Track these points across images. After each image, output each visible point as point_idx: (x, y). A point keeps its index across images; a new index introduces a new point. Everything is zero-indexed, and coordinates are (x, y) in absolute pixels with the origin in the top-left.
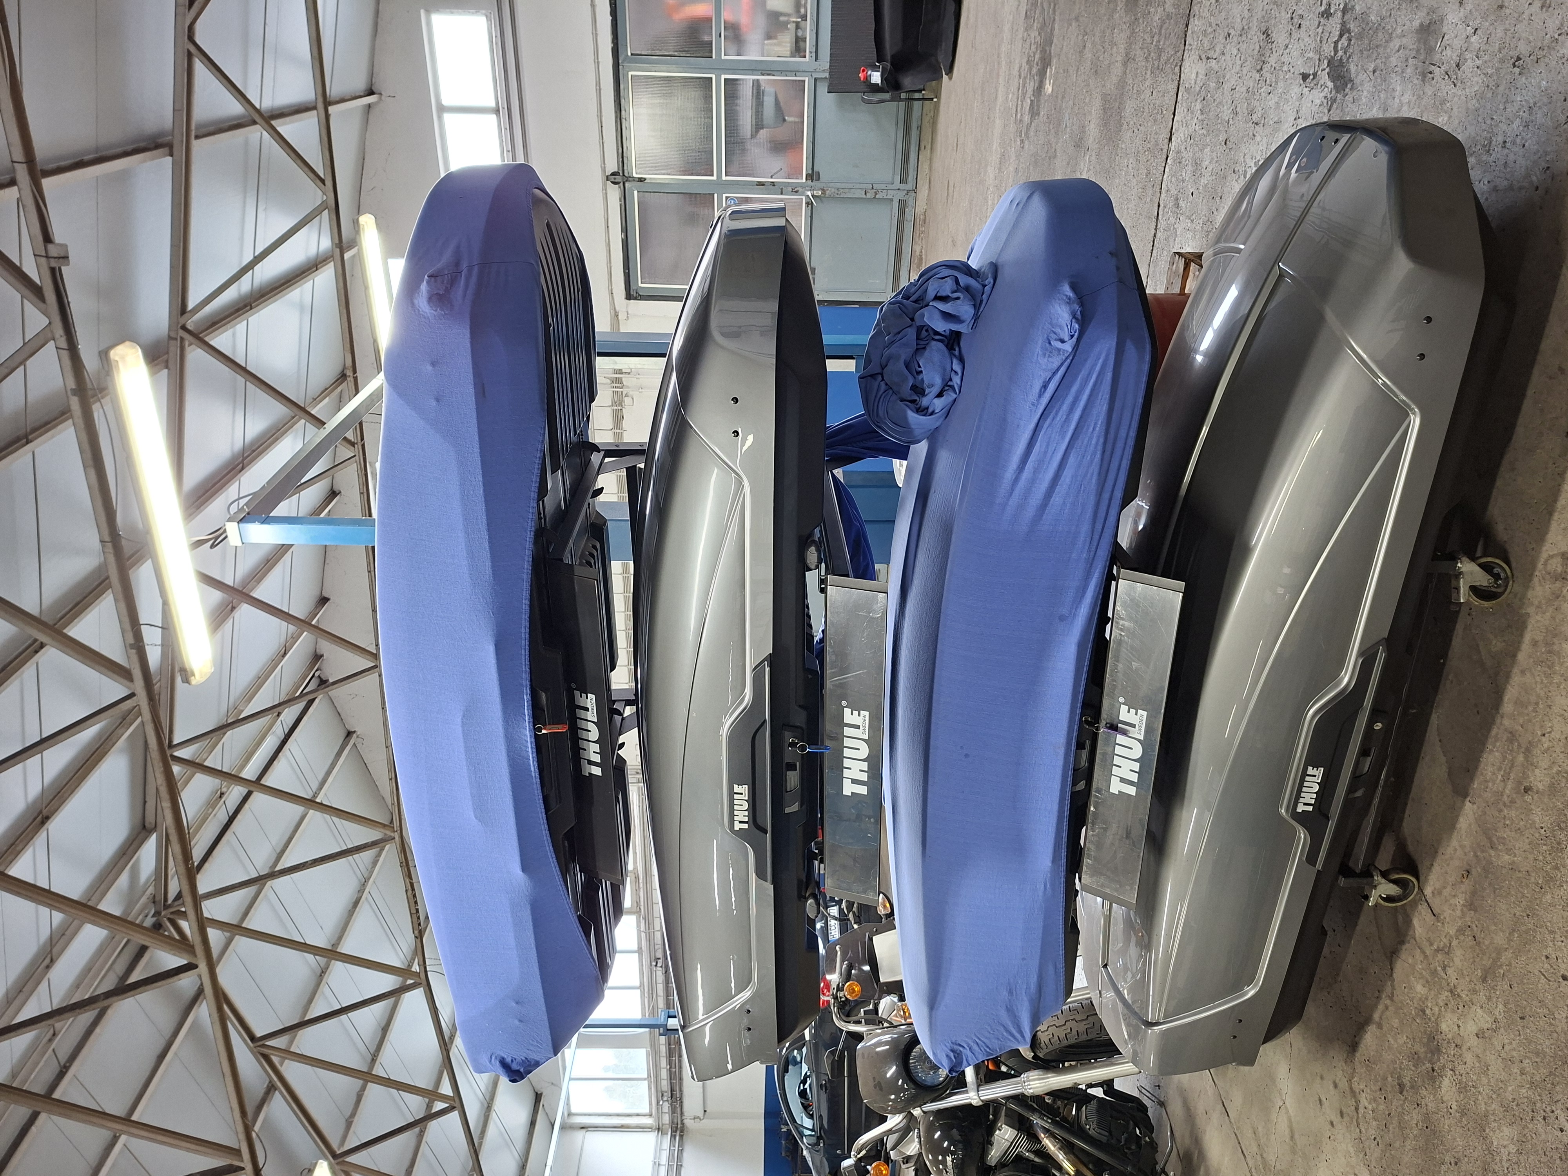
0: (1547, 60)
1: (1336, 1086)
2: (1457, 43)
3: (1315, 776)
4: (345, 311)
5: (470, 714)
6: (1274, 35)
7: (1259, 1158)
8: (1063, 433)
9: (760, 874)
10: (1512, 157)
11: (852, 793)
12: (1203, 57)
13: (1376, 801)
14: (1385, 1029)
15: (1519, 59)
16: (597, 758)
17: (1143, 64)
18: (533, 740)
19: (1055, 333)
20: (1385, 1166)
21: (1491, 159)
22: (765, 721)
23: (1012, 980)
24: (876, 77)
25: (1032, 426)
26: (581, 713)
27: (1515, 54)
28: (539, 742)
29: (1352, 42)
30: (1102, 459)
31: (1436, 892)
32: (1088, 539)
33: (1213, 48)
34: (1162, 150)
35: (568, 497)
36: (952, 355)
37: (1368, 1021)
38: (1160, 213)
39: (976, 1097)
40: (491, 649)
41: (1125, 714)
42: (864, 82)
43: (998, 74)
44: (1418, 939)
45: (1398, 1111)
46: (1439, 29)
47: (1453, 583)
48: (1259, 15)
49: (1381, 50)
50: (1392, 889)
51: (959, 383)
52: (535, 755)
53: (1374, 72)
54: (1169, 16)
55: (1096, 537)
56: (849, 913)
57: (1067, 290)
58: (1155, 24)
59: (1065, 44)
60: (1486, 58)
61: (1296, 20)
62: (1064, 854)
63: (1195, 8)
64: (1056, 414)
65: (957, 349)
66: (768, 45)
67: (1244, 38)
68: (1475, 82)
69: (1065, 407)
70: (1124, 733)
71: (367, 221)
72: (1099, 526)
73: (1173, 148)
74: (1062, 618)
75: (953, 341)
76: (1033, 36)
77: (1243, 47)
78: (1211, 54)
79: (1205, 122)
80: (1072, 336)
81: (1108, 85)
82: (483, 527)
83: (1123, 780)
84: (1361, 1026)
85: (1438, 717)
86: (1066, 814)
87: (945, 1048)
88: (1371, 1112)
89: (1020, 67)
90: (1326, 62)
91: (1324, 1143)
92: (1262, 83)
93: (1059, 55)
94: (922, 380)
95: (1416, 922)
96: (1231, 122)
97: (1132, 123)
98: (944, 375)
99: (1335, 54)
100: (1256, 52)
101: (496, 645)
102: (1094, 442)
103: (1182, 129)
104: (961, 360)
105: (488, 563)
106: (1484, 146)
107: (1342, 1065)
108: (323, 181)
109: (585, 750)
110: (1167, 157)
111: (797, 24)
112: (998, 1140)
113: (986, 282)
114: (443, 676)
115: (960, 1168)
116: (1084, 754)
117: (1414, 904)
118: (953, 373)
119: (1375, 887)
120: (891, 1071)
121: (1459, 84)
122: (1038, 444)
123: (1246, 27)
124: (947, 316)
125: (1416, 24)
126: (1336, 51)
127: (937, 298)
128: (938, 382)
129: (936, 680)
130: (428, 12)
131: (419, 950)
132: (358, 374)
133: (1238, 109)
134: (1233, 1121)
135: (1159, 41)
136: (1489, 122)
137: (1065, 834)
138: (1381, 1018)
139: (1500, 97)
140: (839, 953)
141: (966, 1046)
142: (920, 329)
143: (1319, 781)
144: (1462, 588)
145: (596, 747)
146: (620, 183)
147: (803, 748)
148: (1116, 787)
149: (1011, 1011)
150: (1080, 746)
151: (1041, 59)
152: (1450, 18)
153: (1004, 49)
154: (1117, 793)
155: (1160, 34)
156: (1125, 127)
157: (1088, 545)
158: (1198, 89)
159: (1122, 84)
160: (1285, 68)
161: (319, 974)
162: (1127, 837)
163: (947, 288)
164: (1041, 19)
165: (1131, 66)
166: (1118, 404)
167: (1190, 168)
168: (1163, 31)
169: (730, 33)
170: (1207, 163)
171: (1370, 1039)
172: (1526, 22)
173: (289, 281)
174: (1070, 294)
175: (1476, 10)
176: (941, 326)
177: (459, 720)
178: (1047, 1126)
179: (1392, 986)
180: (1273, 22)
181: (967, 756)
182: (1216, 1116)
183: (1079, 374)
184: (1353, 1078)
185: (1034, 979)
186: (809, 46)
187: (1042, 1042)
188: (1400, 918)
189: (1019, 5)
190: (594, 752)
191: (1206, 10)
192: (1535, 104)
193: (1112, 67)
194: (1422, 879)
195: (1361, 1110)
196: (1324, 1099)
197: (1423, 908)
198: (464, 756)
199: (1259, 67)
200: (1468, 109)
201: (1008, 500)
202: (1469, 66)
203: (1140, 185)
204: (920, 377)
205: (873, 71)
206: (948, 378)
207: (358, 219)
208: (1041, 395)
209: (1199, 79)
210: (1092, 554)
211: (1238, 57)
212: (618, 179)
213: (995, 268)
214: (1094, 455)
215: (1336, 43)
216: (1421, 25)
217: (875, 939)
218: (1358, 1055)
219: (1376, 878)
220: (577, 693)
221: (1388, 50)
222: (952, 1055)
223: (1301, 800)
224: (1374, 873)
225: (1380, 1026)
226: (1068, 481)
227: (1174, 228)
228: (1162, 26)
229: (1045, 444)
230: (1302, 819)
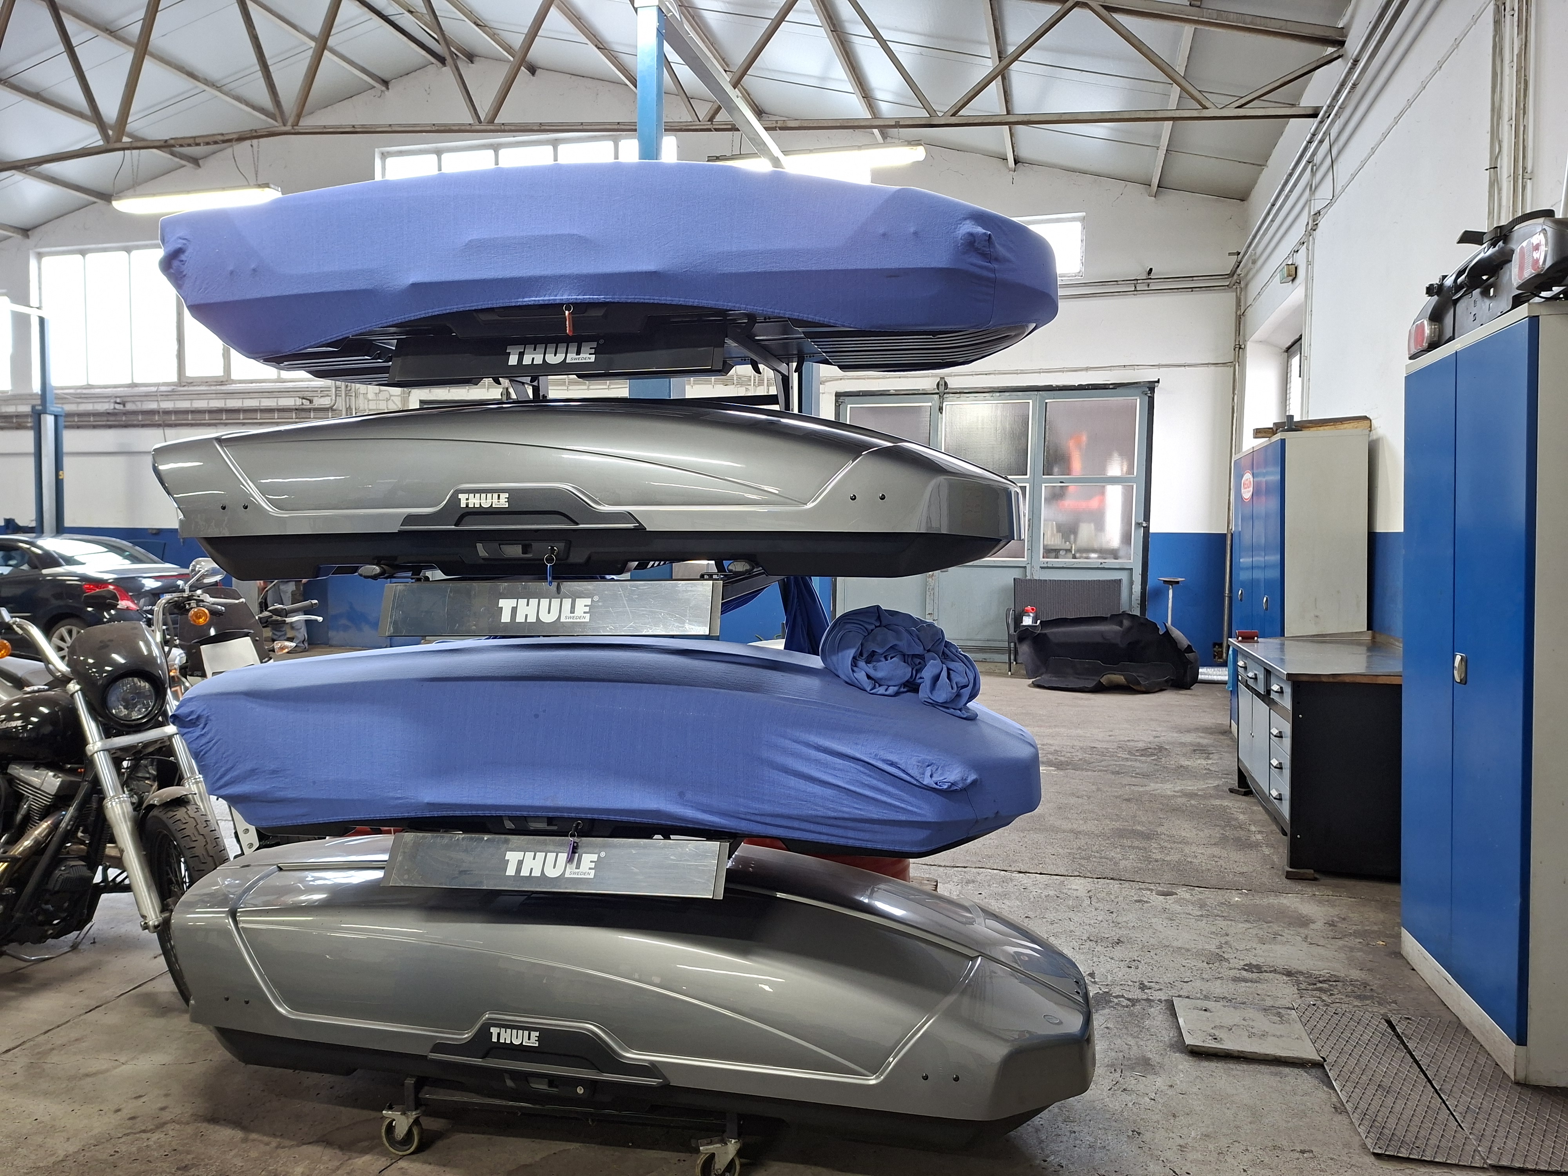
0: (1143, 1154)
1: (163, 1109)
2: (1141, 1087)
3: (529, 1039)
4: (838, 125)
5: (581, 243)
6: (1119, 948)
7: (49, 1046)
8: (852, 782)
9: (410, 519)
10: (1065, 1139)
11: (502, 608)
12: (1091, 894)
13: (498, 1102)
14: (244, 1145)
15: (1139, 1134)
16: (527, 360)
17: (1075, 846)
18: (558, 302)
19: (937, 769)
20: (89, 1165)
21: (1060, 1124)
22: (577, 524)
23: (288, 772)
24: (1027, 621)
25: (858, 755)
26: (573, 348)
27: (1142, 1130)
28: (556, 308)
29: (1126, 1009)
30: (829, 818)
31: (403, 1170)
32: (757, 812)
33: (1099, 901)
34: (1010, 866)
35: (763, 343)
36: (901, 686)
37: (244, 1128)
38: (959, 869)
39: (96, 749)
40: (651, 267)
41: (588, 859)
42: (1023, 610)
43: (1041, 726)
44: (350, 1162)
45: (158, 1169)
46: (1149, 1073)
47: (716, 1139)
48: (1132, 935)
49: (1124, 1031)
50: (401, 1129)
51: (879, 693)
52: (541, 302)
53: (1107, 1028)
54: (1116, 864)
55: (758, 818)
56: (270, 611)
57: (972, 777)
58: (1108, 853)
59: (1077, 781)
60: (1135, 1110)
61: (1133, 964)
62: (436, 814)
63: (1127, 884)
64: (870, 776)
65: (905, 690)
66: (1053, 524)
67: (1111, 925)
68: (1115, 1104)
69: (875, 782)
70: (570, 860)
71: (919, 153)
72: (768, 820)
73: (1013, 875)
74: (681, 794)
75: (912, 686)
76: (1078, 754)
77: (1105, 924)
78: (1094, 900)
79: (1040, 899)
80: (936, 784)
81: (1052, 818)
82: (768, 268)
83: (520, 863)
84: (237, 1123)
85: (577, 1149)
86: (480, 813)
87: (201, 709)
88: (145, 1144)
89: (1051, 745)
90: (1107, 990)
91: (92, 1106)
92: (1080, 942)
93: (1067, 777)
94: (880, 661)
95: (367, 1158)
96: (1044, 920)
97: (1026, 840)
98: (885, 679)
99: (1114, 997)
100: (1103, 935)
101: (655, 272)
102: (845, 809)
103: (1030, 881)
104: (897, 694)
105: (733, 270)
106: (1068, 1117)
107: (187, 1112)
108: (953, 115)
109: (535, 350)
110: (1006, 871)
111: (1070, 550)
112: (41, 774)
113: (963, 712)
114: (618, 219)
115: (7, 735)
116: (542, 826)
117: (385, 1153)
118: (886, 687)
119: (404, 1113)
120: (119, 659)
121: (1111, 1092)
122: (841, 762)
123: (1120, 925)
124: (936, 678)
125: (1149, 1055)
126: (1116, 997)
127: (949, 670)
128: (879, 674)
129: (611, 684)
130: (1083, 220)
131: (141, 144)
132: (779, 131)
133: (1055, 924)
134: (82, 1017)
135: (1095, 857)
136: (1088, 1118)
137: (458, 813)
138: (254, 1140)
139: (1109, 1124)
140: (237, 601)
141: (204, 731)
142: (921, 657)
143: (524, 1044)
144: (712, 1146)
145: (539, 360)
146: (938, 390)
147: (550, 560)
148: (513, 857)
149: (253, 772)
150: (550, 821)
151: (1061, 761)
152: (1159, 1079)
153: (1062, 730)
154: (506, 858)
155: (1101, 858)
156: (1022, 835)
157: (752, 812)
158: (1065, 891)
159: (1055, 830)
160: (1095, 959)
161: (108, 27)
162: (461, 872)
163: (957, 678)
164: (1093, 760)
165: (1071, 836)
166: (877, 827)
167: (1000, 890)
168: (1104, 860)
169: (1057, 491)
170: (1008, 903)
171: (225, 1133)
172: (1167, 1135)
173: (854, 71)
174: (969, 781)
175: (1168, 1098)
176: (927, 674)
177: (575, 232)
178: (63, 825)
179: (292, 1146)
180: (1129, 946)
181: (537, 716)
182: (81, 1001)
183: (905, 793)
184: (178, 1124)
185: (291, 794)
186: (1052, 561)
187: (175, 813)
188: (366, 1144)
189: (1099, 741)
190: (533, 359)
191: (1127, 893)
192: (1108, 1150)
193: (1067, 821)
194: (414, 1157)
195: (144, 1135)
196: (143, 1099)
197: (383, 1162)
198: (537, 233)
199: (1092, 938)
200: (1094, 1102)
201: (790, 739)
202: (1125, 1097)
203: (978, 851)
204: (883, 659)
205: (1033, 618)
206: (882, 683)
207: (921, 145)
208: (885, 761)
209: (1073, 891)
210: (743, 816)
211: (1096, 921)
212: (942, 388)
213: (972, 718)
214: (835, 810)
215: (1123, 996)
216: (1149, 1059)
217: (248, 639)
218: (205, 1125)
219: (414, 1113)
220: (594, 345)
221: (1125, 1037)
222: (194, 717)
223: (503, 1030)
224: (418, 1112)
225: (245, 1140)
226: (809, 789)
227: (949, 882)
228: (1107, 859)
229: (842, 767)
230: (484, 1032)
